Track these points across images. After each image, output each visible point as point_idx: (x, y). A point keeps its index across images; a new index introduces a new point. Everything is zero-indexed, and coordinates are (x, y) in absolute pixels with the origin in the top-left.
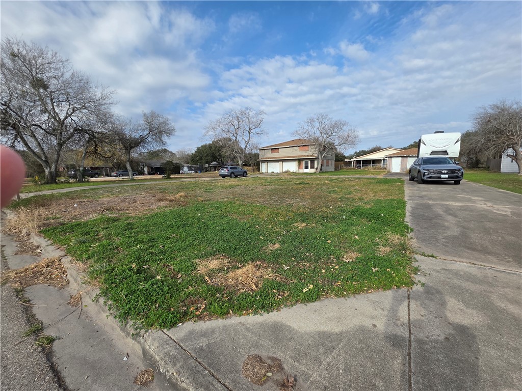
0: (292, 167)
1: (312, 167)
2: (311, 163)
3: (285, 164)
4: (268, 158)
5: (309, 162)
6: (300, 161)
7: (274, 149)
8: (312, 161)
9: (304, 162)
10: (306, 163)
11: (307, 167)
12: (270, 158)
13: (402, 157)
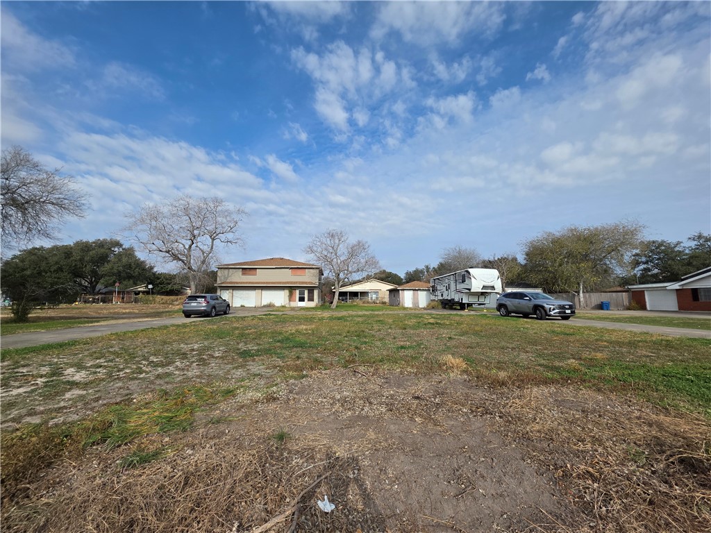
0: (279, 299)
1: (311, 299)
2: (309, 293)
3: (266, 293)
4: (237, 283)
5: (306, 292)
6: (291, 289)
7: (247, 269)
8: (311, 290)
9: (297, 292)
10: (302, 293)
11: (302, 299)
12: (241, 283)
13: (413, 290)
